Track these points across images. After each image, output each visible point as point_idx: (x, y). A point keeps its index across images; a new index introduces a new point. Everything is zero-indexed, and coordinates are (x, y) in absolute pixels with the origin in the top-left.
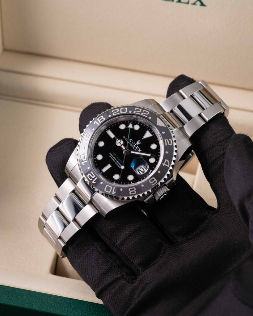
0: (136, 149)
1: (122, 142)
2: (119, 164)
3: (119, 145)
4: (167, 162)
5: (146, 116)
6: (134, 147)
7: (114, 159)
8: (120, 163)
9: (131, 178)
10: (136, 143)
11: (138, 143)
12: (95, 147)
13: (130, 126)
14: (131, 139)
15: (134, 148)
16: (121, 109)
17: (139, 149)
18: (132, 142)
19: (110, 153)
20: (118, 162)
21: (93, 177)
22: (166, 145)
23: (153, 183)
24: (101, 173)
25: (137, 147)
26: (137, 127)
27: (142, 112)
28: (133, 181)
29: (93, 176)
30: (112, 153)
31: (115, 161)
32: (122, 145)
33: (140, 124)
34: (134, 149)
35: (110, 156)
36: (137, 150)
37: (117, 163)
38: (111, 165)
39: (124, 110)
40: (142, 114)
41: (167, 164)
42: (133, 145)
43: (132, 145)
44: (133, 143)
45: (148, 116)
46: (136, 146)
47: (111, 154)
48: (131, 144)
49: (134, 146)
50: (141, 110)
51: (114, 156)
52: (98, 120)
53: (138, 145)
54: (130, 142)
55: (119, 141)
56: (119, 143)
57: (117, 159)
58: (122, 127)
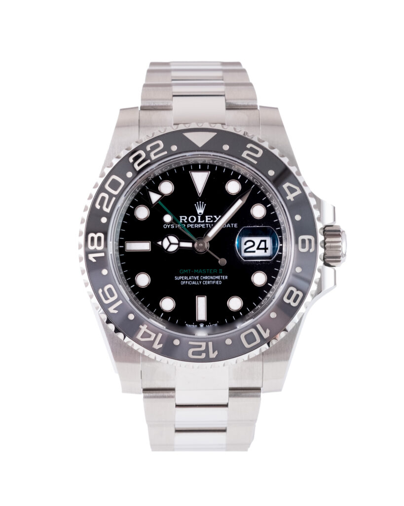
0: (211, 223)
1: (173, 239)
2: (213, 280)
3: (173, 248)
4: (289, 188)
5: (166, 153)
6: (202, 223)
7: (195, 280)
8: (212, 275)
9: (259, 279)
10: (197, 215)
11: (200, 211)
12: (139, 297)
13: (155, 198)
14: (181, 217)
15: (203, 226)
16: (107, 187)
17: (214, 219)
18: (188, 220)
19: (176, 278)
20: (206, 278)
21: (203, 348)
22: (255, 162)
23: (310, 247)
24: (202, 325)
25: (207, 219)
26: (167, 188)
27: (148, 154)
28: (271, 280)
29: (200, 346)
30: (179, 275)
31: (200, 280)
32: (179, 244)
33: (165, 177)
34: (206, 226)
35: (183, 283)
36: (213, 223)
37: (207, 280)
38: (201, 295)
39: (115, 185)
40: (153, 158)
41: (295, 190)
42: (197, 222)
43: (194, 223)
44: (192, 219)
45: (167, 147)
46: (203, 218)
47: (180, 278)
48: (192, 226)
49: (199, 221)
50: (141, 152)
51: (188, 275)
52: (91, 248)
53: (206, 213)
54: (186, 224)
55: (165, 243)
56: (170, 244)
57: (200, 275)
58: (142, 213)
